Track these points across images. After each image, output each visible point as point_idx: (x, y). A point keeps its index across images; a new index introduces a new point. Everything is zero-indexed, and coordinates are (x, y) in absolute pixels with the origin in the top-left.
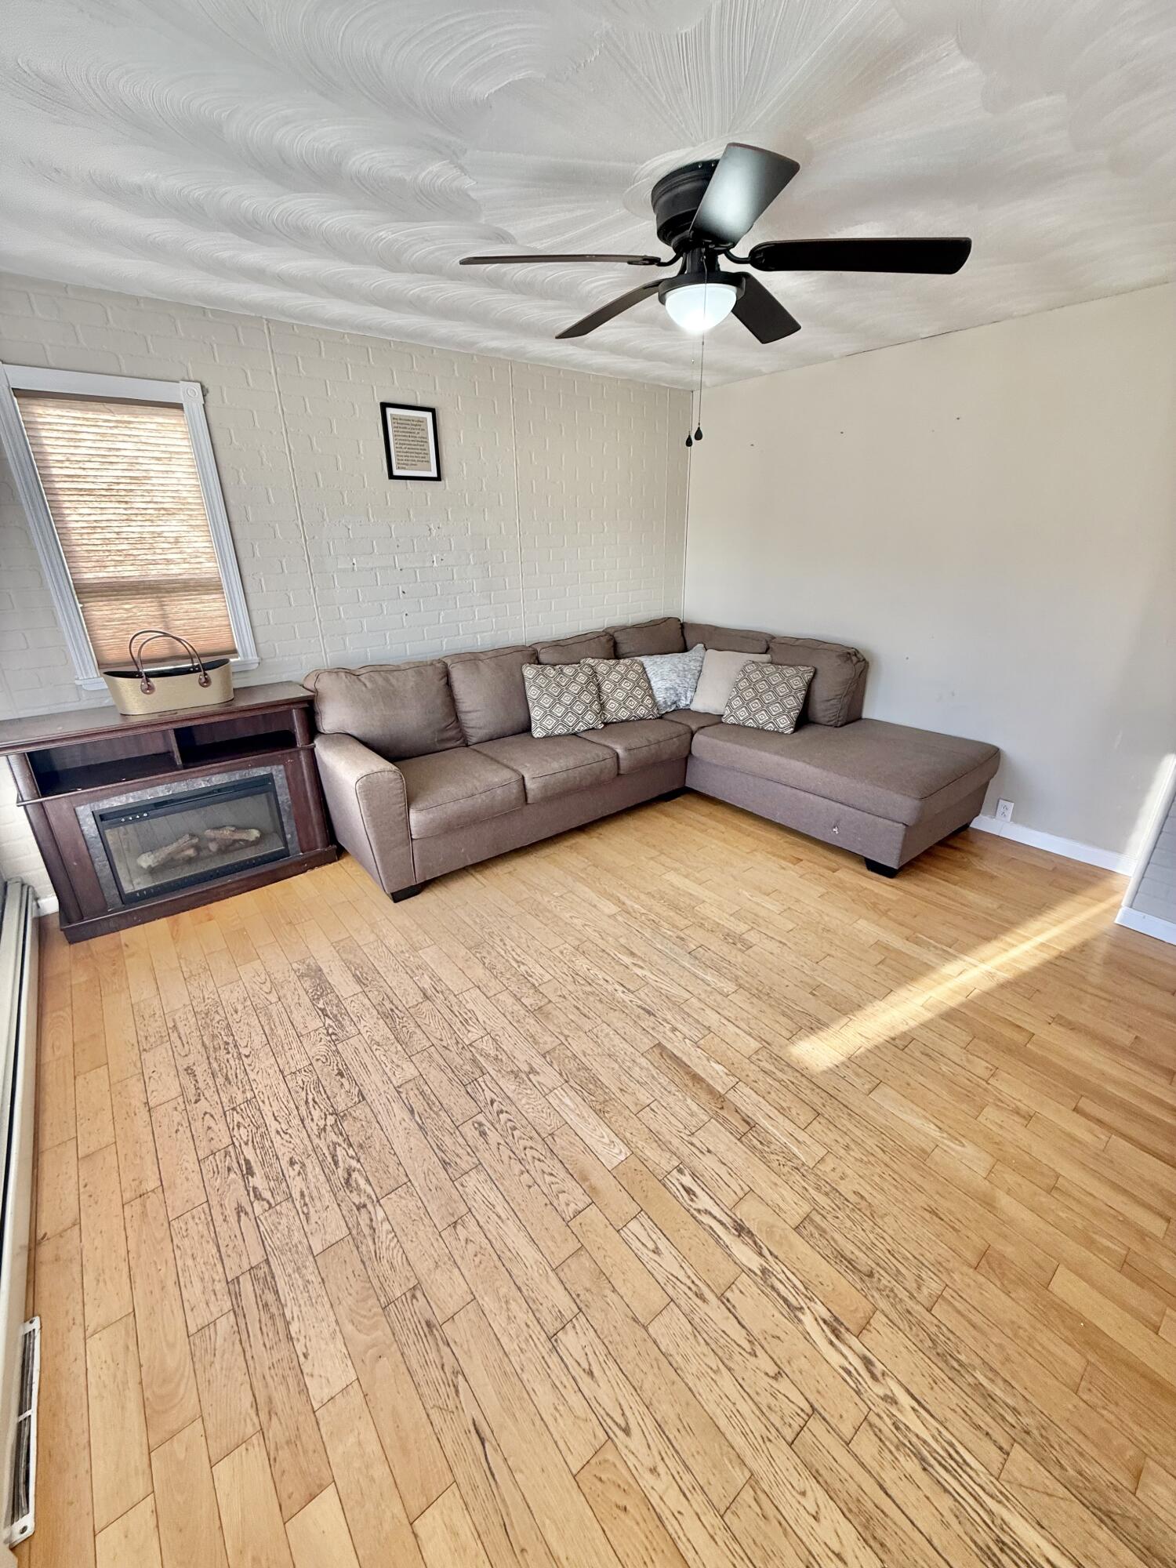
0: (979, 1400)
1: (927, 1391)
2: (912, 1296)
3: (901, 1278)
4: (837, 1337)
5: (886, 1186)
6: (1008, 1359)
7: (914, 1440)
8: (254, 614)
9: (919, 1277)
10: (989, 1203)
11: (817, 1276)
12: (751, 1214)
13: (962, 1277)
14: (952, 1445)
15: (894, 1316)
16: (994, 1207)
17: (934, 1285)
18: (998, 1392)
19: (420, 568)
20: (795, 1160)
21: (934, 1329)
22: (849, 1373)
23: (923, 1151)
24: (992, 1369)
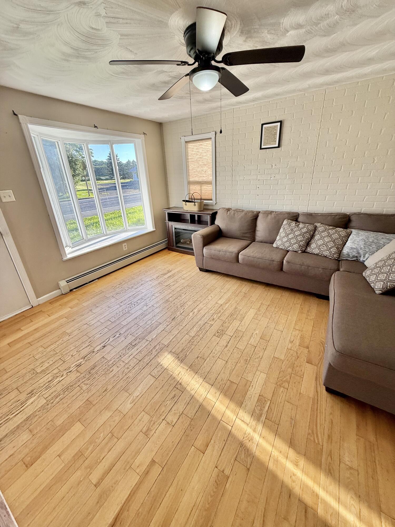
0: (57, 395)
1: (62, 383)
2: (83, 382)
3: (88, 380)
4: (77, 366)
5: (115, 378)
6: (63, 404)
7: (54, 380)
8: (217, 191)
9: (87, 384)
10: (107, 408)
11: (91, 362)
12: (108, 348)
13: (86, 396)
14: (51, 387)
15: (79, 378)
16: (106, 409)
17: (84, 388)
18: (57, 399)
19: (266, 179)
20: (123, 356)
21: (74, 387)
22: (69, 368)
23: (128, 390)
24: (62, 399)
